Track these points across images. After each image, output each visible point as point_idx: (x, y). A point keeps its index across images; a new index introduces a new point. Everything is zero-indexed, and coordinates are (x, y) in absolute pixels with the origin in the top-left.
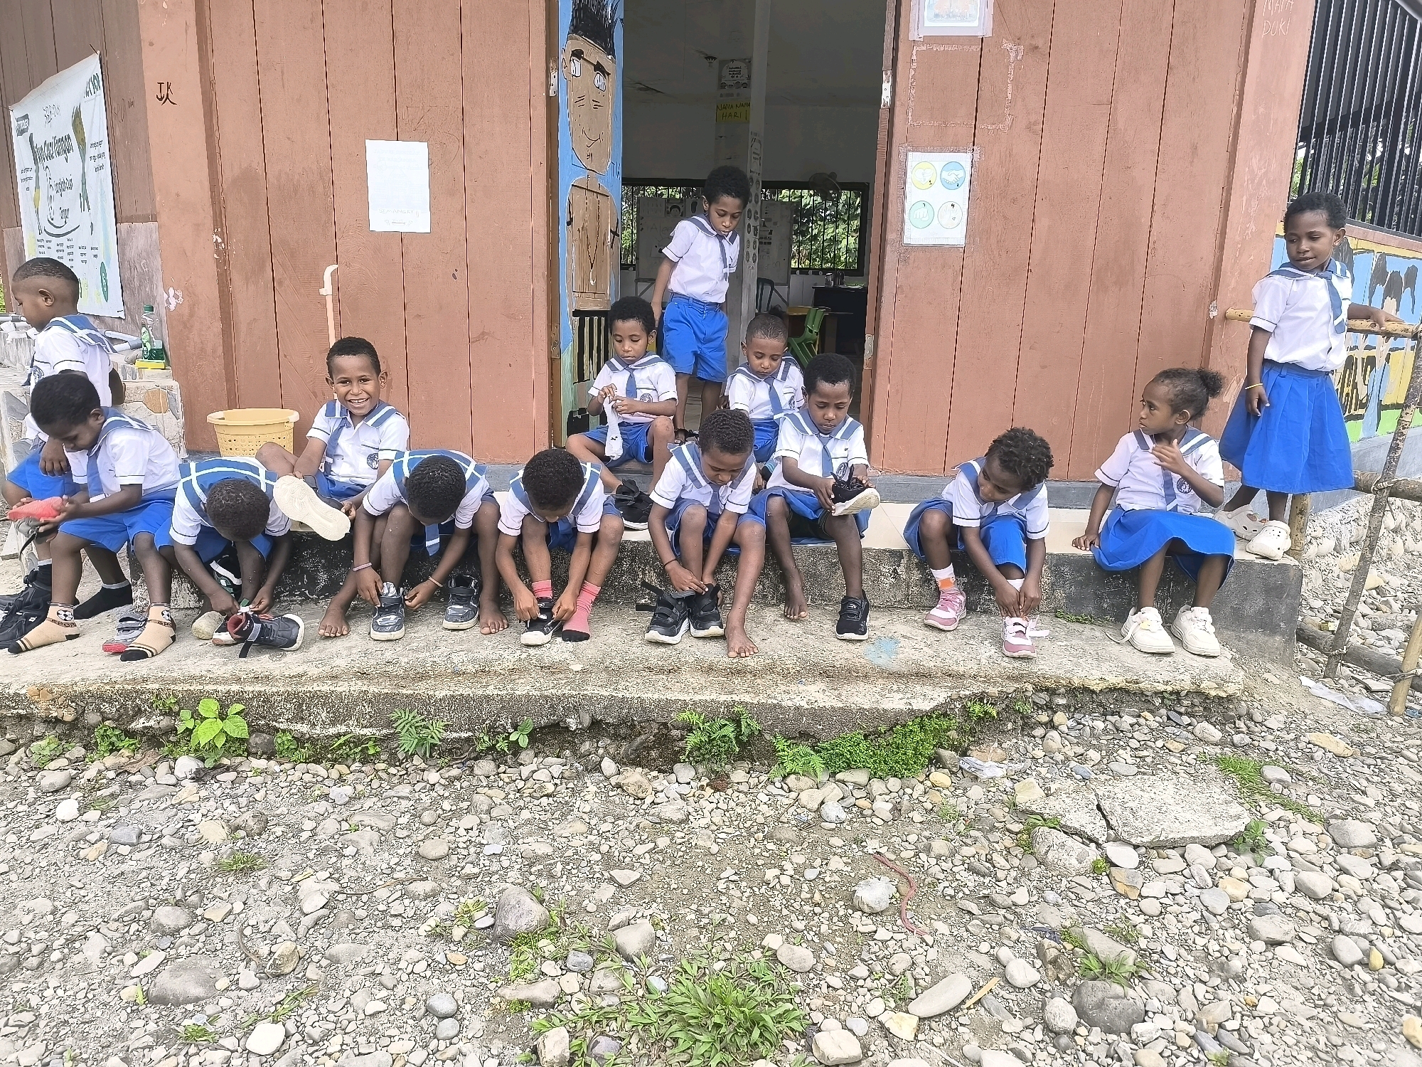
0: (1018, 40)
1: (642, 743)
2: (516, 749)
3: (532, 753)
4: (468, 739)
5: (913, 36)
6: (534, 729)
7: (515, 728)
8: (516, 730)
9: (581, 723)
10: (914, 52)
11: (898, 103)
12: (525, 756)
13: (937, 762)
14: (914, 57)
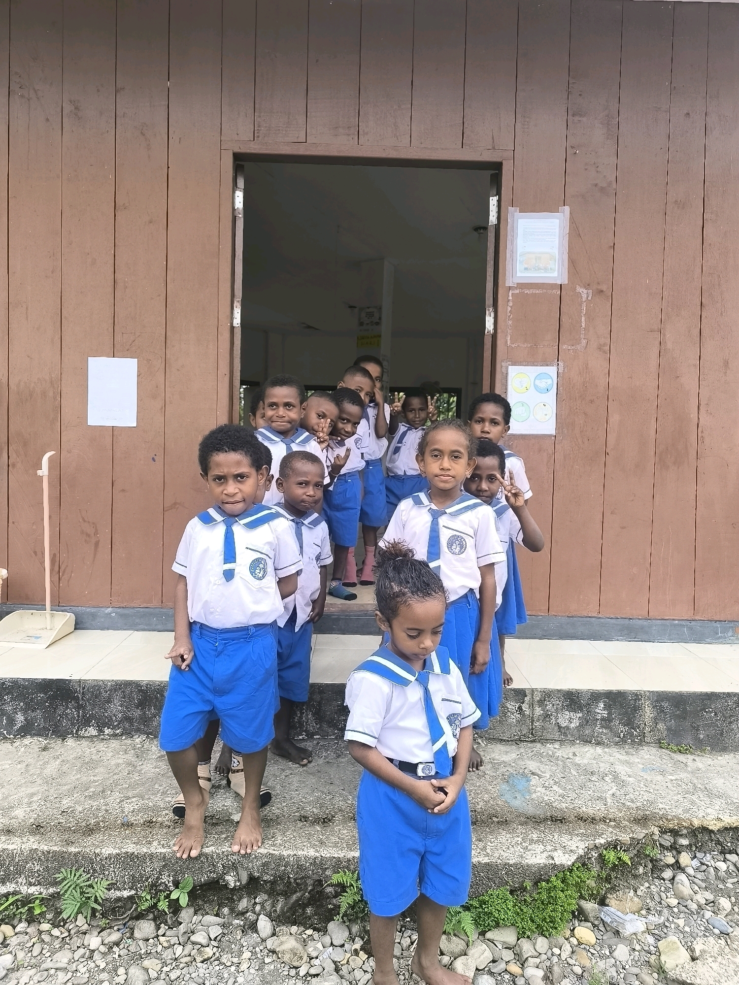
0: (587, 286)
1: (297, 901)
2: (175, 907)
3: (192, 910)
4: (131, 898)
5: (509, 282)
6: (194, 887)
7: (177, 884)
8: (177, 887)
9: (239, 880)
10: (510, 294)
11: (499, 331)
12: (186, 915)
13: (580, 915)
14: (510, 298)
